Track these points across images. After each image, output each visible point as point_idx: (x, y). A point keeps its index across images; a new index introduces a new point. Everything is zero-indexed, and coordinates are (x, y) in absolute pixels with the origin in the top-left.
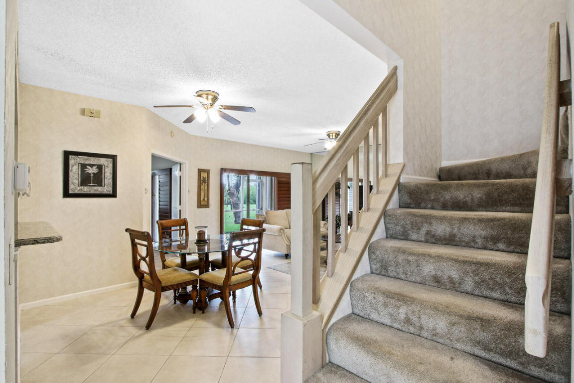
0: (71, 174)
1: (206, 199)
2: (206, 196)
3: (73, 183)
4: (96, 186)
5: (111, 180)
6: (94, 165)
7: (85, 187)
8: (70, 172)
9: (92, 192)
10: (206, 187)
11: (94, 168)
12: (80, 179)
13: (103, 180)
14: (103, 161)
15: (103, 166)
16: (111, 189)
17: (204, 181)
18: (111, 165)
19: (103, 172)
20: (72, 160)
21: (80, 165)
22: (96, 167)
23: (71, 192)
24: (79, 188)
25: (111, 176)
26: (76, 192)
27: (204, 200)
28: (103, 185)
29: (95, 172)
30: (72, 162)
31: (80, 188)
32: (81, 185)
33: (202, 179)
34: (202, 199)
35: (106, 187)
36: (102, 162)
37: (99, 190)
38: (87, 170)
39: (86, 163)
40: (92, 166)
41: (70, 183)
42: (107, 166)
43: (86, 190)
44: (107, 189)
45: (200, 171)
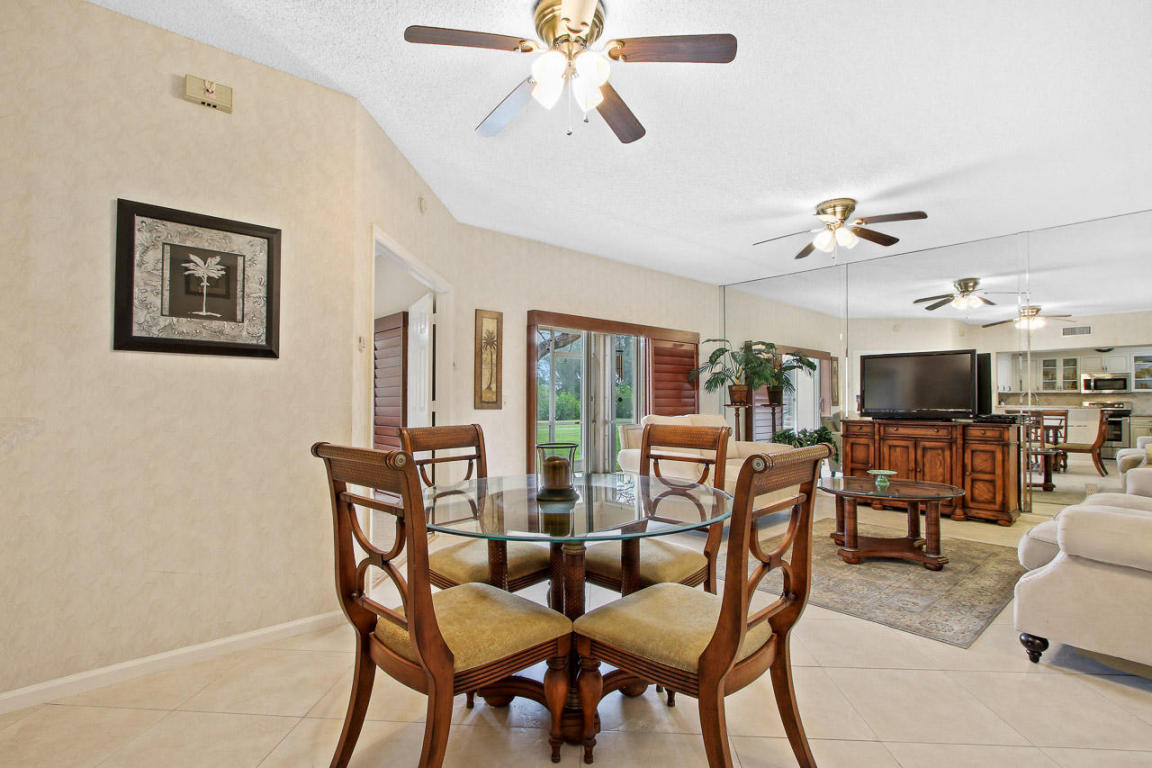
0: (138, 274)
1: (494, 386)
2: (494, 379)
3: (146, 306)
4: (216, 318)
5: (263, 302)
6: (213, 254)
7: (184, 320)
8: (136, 269)
9: (205, 336)
10: (494, 357)
11: (214, 261)
12: (167, 294)
13: (240, 301)
14: (238, 243)
15: (240, 261)
16: (261, 330)
17: (490, 343)
18: (262, 258)
19: (240, 277)
20: (144, 232)
21: (168, 248)
22: (218, 259)
23: (137, 332)
24: (164, 321)
25: (263, 293)
26: (155, 333)
27: (489, 388)
28: (239, 317)
29: (216, 274)
30: (141, 238)
31: (168, 320)
32: (172, 313)
33: (484, 334)
34: (484, 386)
35: (246, 322)
36: (235, 248)
37: (228, 332)
38: (191, 266)
39: (188, 244)
40: (205, 254)
41: (136, 302)
42: (252, 260)
43: (186, 328)
44: (251, 331)
45: (480, 315)
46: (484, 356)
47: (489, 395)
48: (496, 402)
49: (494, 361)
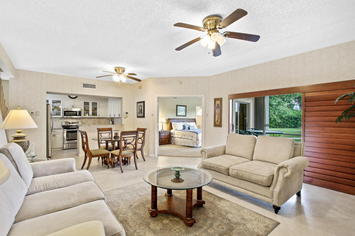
1: (219, 120)
2: (219, 118)
10: (219, 111)
13: (142, 111)
17: (218, 107)
18: (143, 105)
19: (142, 108)
27: (218, 121)
33: (216, 105)
34: (216, 120)
45: (216, 100)
46: (216, 111)
47: (218, 123)
48: (220, 125)
49: (219, 113)
